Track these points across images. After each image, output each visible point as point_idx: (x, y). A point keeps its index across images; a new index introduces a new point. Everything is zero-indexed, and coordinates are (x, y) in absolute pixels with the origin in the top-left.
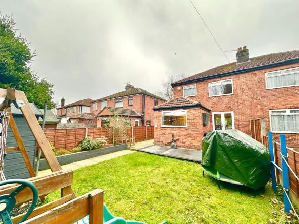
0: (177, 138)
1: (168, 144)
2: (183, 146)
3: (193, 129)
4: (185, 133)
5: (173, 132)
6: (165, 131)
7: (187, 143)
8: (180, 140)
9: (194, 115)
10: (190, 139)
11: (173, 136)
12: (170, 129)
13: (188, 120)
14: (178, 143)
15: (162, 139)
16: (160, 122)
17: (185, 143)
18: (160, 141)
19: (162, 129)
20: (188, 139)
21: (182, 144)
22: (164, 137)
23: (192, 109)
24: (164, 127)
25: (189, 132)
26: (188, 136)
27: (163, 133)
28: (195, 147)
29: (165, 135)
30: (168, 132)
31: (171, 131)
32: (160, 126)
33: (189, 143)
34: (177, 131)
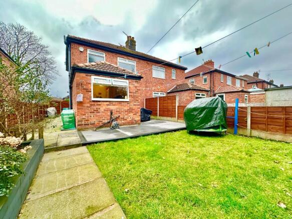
0: (117, 116)
1: (104, 125)
2: (124, 124)
3: (135, 103)
4: (126, 108)
5: (112, 107)
6: (98, 107)
7: (129, 119)
8: (121, 116)
9: (136, 87)
10: (131, 114)
11: (111, 113)
12: (108, 103)
13: (130, 93)
14: (119, 122)
15: (94, 119)
16: (90, 93)
17: (126, 120)
18: (89, 122)
19: (93, 103)
20: (129, 114)
21: (123, 121)
22: (96, 116)
23: (135, 81)
24: (96, 101)
25: (131, 107)
26: (130, 110)
27: (94, 110)
28: (136, 122)
29: (98, 112)
30: (104, 107)
31: (109, 107)
32: (88, 99)
33: (131, 119)
34: (117, 107)
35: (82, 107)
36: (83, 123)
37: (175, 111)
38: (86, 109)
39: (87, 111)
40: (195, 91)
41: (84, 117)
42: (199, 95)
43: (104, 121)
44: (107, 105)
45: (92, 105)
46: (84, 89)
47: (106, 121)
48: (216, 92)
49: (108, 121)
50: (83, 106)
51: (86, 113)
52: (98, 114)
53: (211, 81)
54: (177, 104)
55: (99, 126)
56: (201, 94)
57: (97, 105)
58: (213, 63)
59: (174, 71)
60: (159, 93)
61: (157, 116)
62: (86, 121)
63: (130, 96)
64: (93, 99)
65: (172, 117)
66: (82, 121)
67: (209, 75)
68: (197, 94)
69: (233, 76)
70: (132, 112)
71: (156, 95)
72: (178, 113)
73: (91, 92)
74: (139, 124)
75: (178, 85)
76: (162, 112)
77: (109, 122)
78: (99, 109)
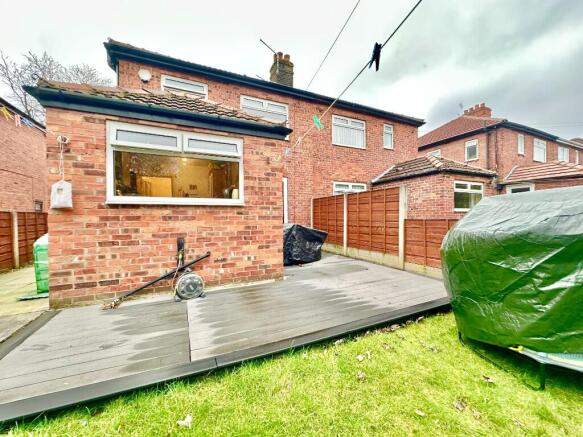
0: (200, 252)
2: (225, 280)
3: (264, 212)
4: (233, 228)
5: (181, 226)
7: (244, 263)
8: (217, 255)
9: (268, 161)
10: (252, 247)
11: (180, 246)
12: (167, 212)
13: (246, 178)
14: (207, 272)
15: (115, 267)
16: (100, 179)
17: (232, 265)
18: (96, 278)
19: (111, 213)
20: (245, 248)
21: (222, 271)
22: (123, 256)
23: (264, 141)
24: (124, 206)
25: (251, 223)
26: (247, 236)
27: (118, 237)
28: (269, 273)
29: (131, 243)
30: (154, 227)
31: (171, 224)
32: (93, 199)
33: (250, 264)
34: (202, 223)
35: (70, 228)
36: (72, 280)
37: (397, 235)
38: (84, 233)
39: (88, 238)
40: (452, 178)
41: (76, 260)
42: (464, 187)
43: (152, 273)
44: (165, 218)
45: (107, 219)
46: (76, 165)
47: (161, 272)
48: (505, 180)
49: (169, 271)
50: (71, 223)
51: (87, 245)
52: (131, 249)
53: (488, 153)
54: (402, 216)
55: (132, 289)
56: (469, 184)
57: (128, 218)
58: (489, 110)
59: (388, 129)
60: (350, 185)
61: (342, 244)
62: (85, 272)
63: (246, 188)
64: (112, 198)
65: (385, 251)
66: (68, 274)
67: (483, 137)
68: (458, 186)
69: (551, 139)
70: (255, 242)
71: (340, 189)
72: (406, 242)
73: (103, 174)
74: (278, 277)
75: (399, 165)
76: (354, 237)
77: (169, 276)
78: (137, 231)
